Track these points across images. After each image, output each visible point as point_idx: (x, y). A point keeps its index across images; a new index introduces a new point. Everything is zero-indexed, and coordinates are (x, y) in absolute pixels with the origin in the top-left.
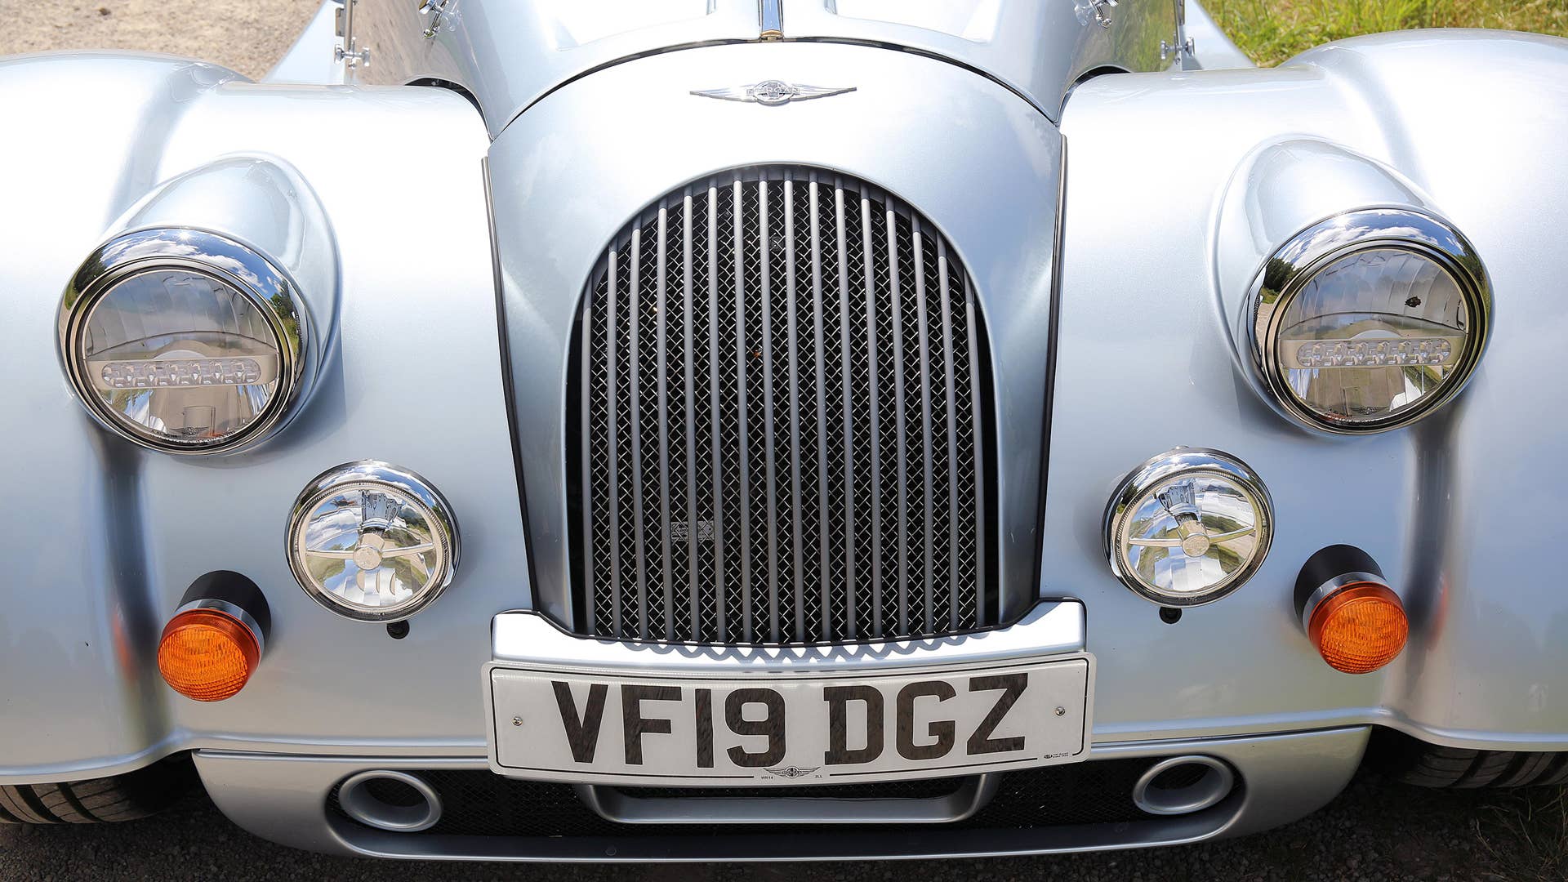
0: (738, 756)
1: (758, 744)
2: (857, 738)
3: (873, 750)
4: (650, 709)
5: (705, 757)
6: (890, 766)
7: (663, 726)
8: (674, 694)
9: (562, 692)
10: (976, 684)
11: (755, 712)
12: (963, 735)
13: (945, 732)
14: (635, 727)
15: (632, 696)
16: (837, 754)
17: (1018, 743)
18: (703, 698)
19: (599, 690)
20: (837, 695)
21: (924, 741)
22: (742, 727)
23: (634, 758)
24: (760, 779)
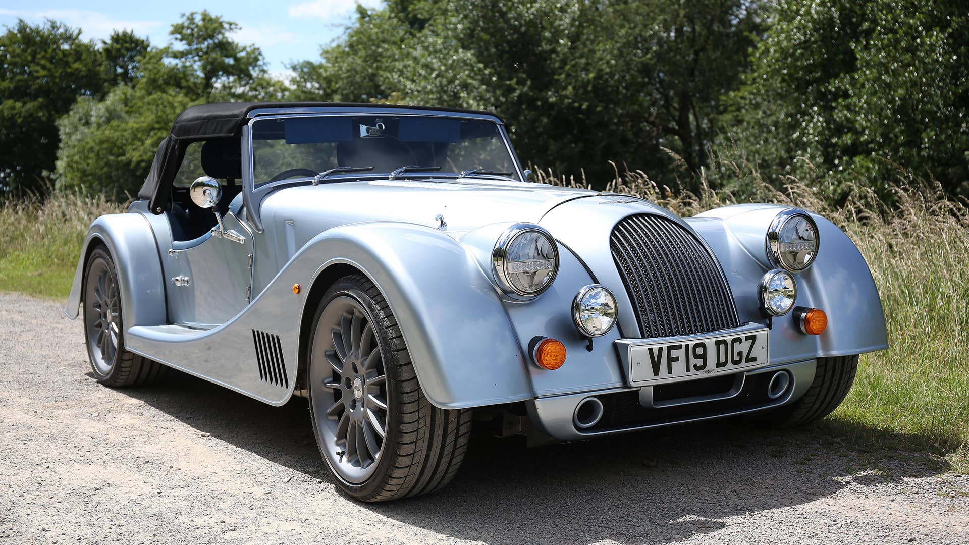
0: (697, 368)
1: (700, 362)
2: (722, 360)
3: (725, 364)
4: (674, 353)
5: (688, 370)
6: (730, 369)
7: (677, 359)
8: (680, 347)
9: (650, 350)
10: (747, 338)
11: (700, 351)
12: (745, 356)
13: (740, 354)
14: (671, 360)
15: (670, 349)
16: (719, 365)
17: (754, 359)
18: (687, 346)
19: (661, 349)
20: (718, 343)
21: (737, 358)
22: (696, 357)
23: (670, 371)
24: (701, 375)
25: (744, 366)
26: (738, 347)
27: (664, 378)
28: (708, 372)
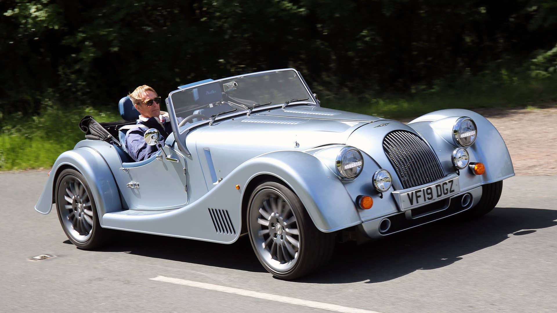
0: (429, 199)
1: (430, 196)
2: (439, 194)
3: (441, 195)
4: (418, 194)
5: (425, 201)
6: (443, 197)
7: (420, 196)
8: (420, 191)
9: (408, 194)
10: (449, 182)
11: (429, 191)
12: (449, 190)
13: (447, 189)
14: (417, 197)
15: (416, 192)
16: (438, 196)
17: (453, 191)
18: (424, 190)
19: (412, 193)
20: (437, 186)
21: (446, 192)
22: (428, 194)
23: (417, 202)
24: (431, 202)
25: (449, 195)
26: (446, 187)
27: (415, 206)
28: (434, 200)
